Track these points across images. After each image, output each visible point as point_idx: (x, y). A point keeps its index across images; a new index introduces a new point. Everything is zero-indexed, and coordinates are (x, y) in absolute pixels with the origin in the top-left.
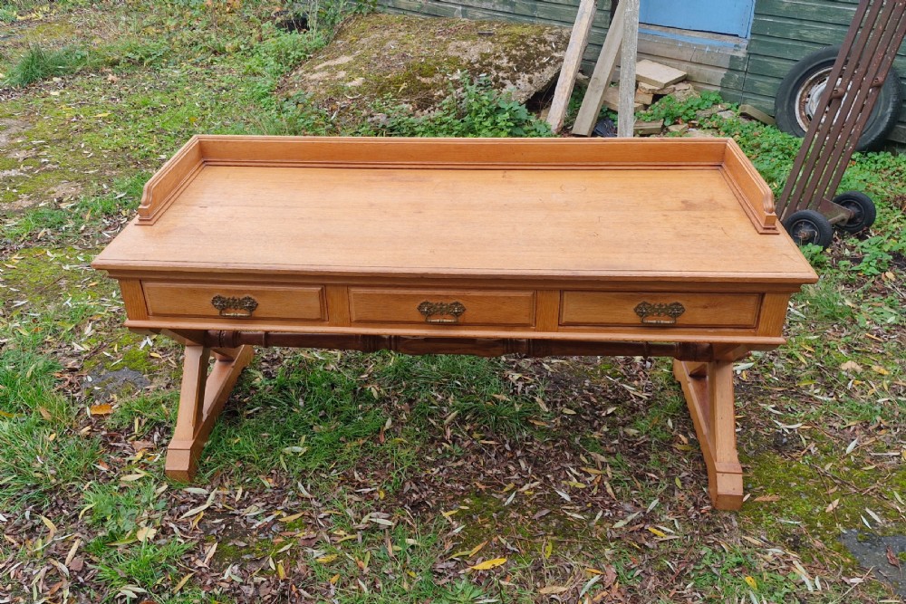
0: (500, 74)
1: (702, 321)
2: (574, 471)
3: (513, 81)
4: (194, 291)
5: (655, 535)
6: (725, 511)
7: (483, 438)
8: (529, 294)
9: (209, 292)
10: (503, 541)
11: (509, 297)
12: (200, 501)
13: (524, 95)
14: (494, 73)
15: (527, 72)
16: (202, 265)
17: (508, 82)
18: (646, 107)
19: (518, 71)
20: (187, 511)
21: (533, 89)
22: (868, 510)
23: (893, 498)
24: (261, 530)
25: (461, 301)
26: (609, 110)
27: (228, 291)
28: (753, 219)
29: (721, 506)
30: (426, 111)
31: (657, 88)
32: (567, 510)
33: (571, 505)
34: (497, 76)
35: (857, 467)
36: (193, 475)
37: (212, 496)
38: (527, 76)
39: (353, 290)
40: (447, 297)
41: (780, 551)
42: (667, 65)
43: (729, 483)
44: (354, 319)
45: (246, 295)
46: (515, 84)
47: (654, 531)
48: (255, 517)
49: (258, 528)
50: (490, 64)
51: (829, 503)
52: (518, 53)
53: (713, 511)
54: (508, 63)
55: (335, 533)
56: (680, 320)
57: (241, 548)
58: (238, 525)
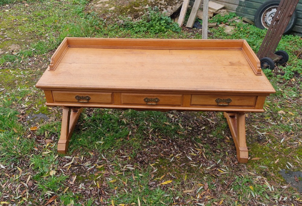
0: (162, 6)
1: (237, 104)
2: (192, 149)
3: (166, 8)
4: (69, 94)
5: (220, 172)
6: (242, 163)
7: (162, 138)
8: (181, 95)
9: (74, 94)
10: (171, 174)
11: (174, 97)
12: (70, 161)
13: (170, 13)
14: (160, 6)
15: (171, 6)
16: (73, 86)
17: (164, 9)
18: (211, 18)
19: (168, 5)
20: (65, 164)
21: (173, 12)
22: (288, 163)
23: (296, 158)
24: (90, 171)
25: (158, 98)
26: (198, 19)
27: (81, 94)
28: (253, 69)
29: (241, 162)
30: (136, 19)
31: (215, 11)
32: (191, 163)
33: (192, 162)
34: (161, 7)
35: (284, 148)
36: (67, 152)
37: (73, 159)
38: (171, 7)
39: (122, 94)
40: (153, 96)
41: (260, 177)
42: (218, 3)
43: (244, 154)
44: (122, 103)
45: (87, 95)
46: (167, 10)
47: (220, 170)
48: (88, 166)
49: (89, 170)
50: (158, 3)
51: (276, 160)
53: (239, 163)
54: (164, 2)
55: (115, 172)
56: (230, 104)
57: (84, 177)
58: (82, 169)
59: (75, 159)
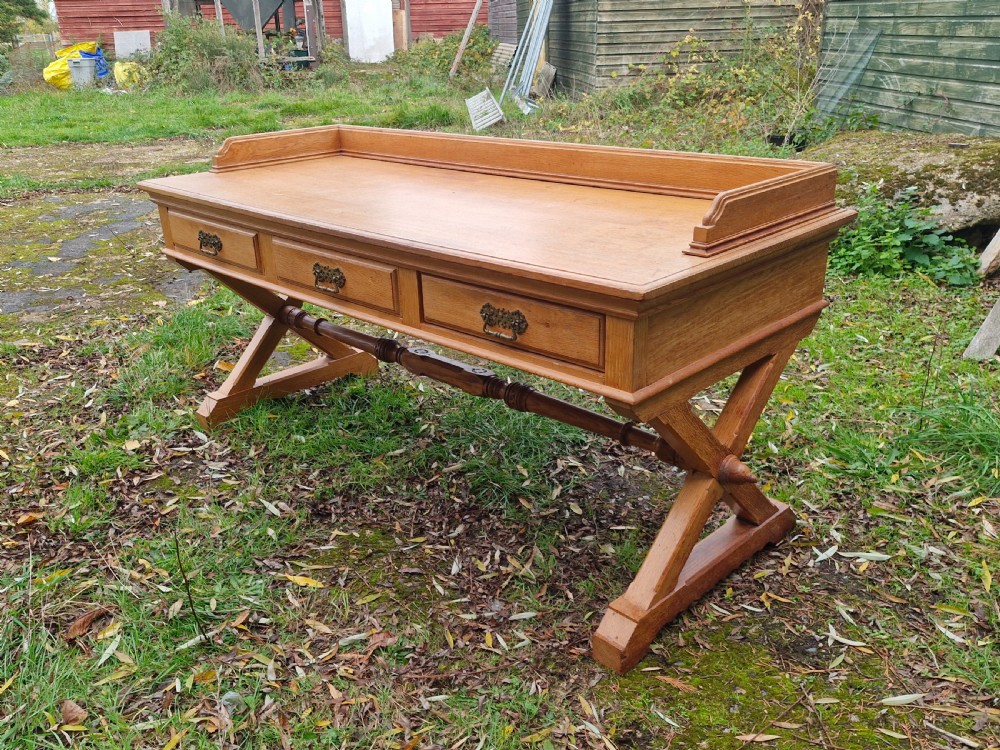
0: (939, 191)
2: (497, 554)
3: (954, 201)
4: (187, 224)
5: (484, 641)
9: (196, 225)
10: (345, 574)
11: (375, 271)
13: (961, 219)
14: (931, 187)
15: (980, 193)
17: (945, 201)
19: (968, 190)
20: (180, 446)
21: (978, 215)
25: (340, 268)
29: (598, 656)
32: (438, 580)
33: (448, 578)
34: (933, 192)
35: (875, 723)
36: (207, 422)
37: (207, 444)
38: (977, 197)
39: (274, 240)
40: (331, 260)
43: (616, 628)
44: (278, 275)
45: (216, 233)
46: (953, 205)
47: (488, 638)
49: (205, 478)
50: (931, 177)
52: (981, 169)
54: (959, 178)
56: (526, 340)
58: (195, 471)
59: (211, 445)
